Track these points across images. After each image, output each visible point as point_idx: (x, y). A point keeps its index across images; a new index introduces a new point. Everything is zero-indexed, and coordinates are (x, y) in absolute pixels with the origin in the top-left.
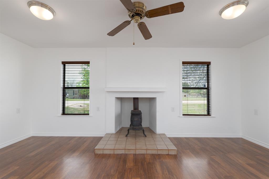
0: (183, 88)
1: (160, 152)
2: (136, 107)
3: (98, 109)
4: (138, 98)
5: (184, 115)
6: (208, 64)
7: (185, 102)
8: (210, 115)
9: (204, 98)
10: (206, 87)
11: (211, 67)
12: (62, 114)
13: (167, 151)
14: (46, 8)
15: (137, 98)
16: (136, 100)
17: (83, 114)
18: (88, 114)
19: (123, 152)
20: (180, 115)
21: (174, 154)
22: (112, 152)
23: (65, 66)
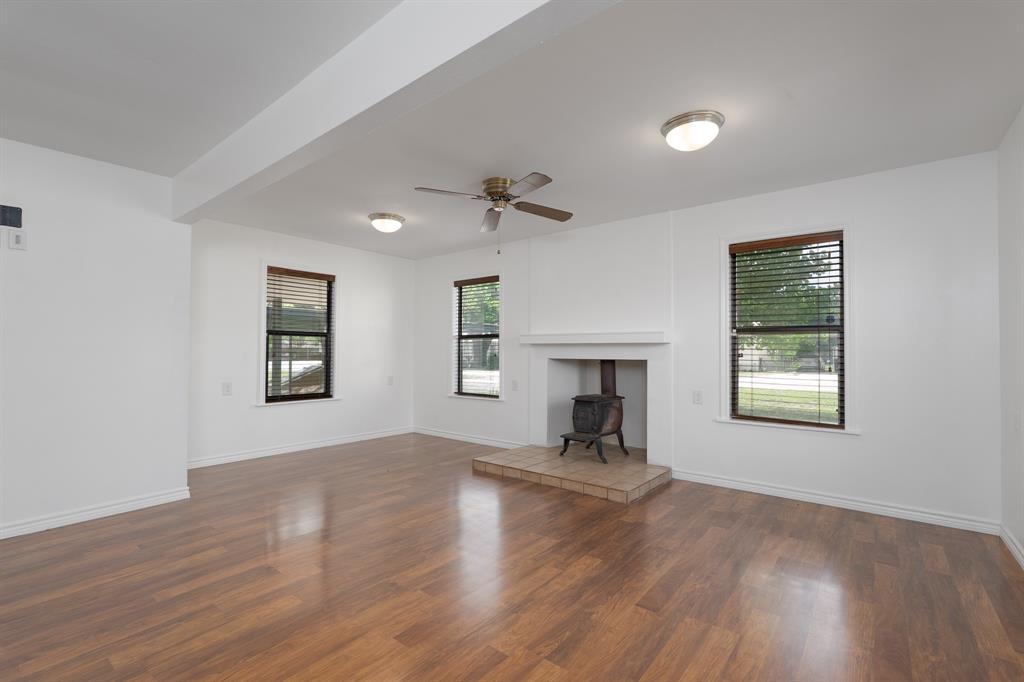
2: (608, 386)
8: (843, 427)
12: (455, 393)
13: (605, 491)
15: (613, 362)
16: (608, 366)
17: (490, 396)
18: (497, 397)
19: (518, 475)
20: (720, 415)
21: (619, 500)
22: (499, 472)
23: (461, 289)
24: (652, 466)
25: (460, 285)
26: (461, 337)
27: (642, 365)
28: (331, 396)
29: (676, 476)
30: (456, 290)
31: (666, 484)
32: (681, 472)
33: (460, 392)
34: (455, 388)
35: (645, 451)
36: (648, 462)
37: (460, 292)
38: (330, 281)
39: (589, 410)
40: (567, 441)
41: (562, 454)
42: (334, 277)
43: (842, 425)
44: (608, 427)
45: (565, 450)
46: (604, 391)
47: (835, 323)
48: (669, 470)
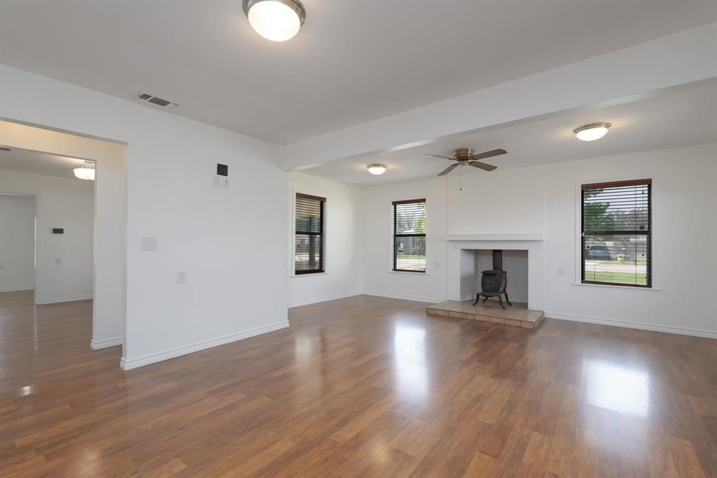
2: (497, 264)
3: (437, 265)
5: (585, 282)
8: (651, 287)
10: (646, 229)
12: (393, 270)
13: (519, 322)
15: (500, 251)
16: (497, 254)
17: (418, 271)
18: (424, 272)
19: (459, 315)
20: (575, 281)
21: (529, 327)
22: (446, 314)
23: (395, 206)
24: (531, 311)
25: (395, 204)
26: (396, 236)
27: (525, 253)
28: (323, 271)
29: (547, 316)
30: (393, 207)
31: (543, 321)
32: (550, 314)
33: (395, 269)
34: (392, 267)
35: (527, 304)
36: (529, 308)
37: (395, 208)
38: (322, 201)
39: (494, 279)
40: (478, 296)
41: (474, 305)
42: (325, 199)
43: (649, 285)
44: (501, 289)
45: (477, 302)
46: (495, 268)
47: (645, 230)
48: (543, 313)
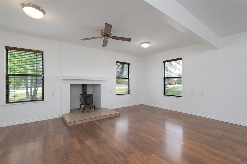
0: (117, 78)
1: (111, 116)
2: (84, 91)
3: (53, 95)
4: (86, 84)
5: (117, 95)
6: (129, 64)
7: (117, 88)
8: (130, 94)
9: (119, 85)
10: (128, 77)
11: (130, 66)
12: (6, 103)
13: (115, 114)
14: (40, 10)
16: (84, 86)
26: (8, 75)
